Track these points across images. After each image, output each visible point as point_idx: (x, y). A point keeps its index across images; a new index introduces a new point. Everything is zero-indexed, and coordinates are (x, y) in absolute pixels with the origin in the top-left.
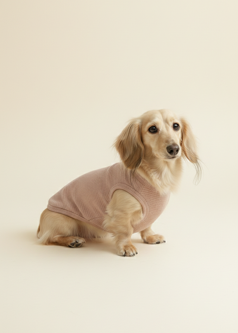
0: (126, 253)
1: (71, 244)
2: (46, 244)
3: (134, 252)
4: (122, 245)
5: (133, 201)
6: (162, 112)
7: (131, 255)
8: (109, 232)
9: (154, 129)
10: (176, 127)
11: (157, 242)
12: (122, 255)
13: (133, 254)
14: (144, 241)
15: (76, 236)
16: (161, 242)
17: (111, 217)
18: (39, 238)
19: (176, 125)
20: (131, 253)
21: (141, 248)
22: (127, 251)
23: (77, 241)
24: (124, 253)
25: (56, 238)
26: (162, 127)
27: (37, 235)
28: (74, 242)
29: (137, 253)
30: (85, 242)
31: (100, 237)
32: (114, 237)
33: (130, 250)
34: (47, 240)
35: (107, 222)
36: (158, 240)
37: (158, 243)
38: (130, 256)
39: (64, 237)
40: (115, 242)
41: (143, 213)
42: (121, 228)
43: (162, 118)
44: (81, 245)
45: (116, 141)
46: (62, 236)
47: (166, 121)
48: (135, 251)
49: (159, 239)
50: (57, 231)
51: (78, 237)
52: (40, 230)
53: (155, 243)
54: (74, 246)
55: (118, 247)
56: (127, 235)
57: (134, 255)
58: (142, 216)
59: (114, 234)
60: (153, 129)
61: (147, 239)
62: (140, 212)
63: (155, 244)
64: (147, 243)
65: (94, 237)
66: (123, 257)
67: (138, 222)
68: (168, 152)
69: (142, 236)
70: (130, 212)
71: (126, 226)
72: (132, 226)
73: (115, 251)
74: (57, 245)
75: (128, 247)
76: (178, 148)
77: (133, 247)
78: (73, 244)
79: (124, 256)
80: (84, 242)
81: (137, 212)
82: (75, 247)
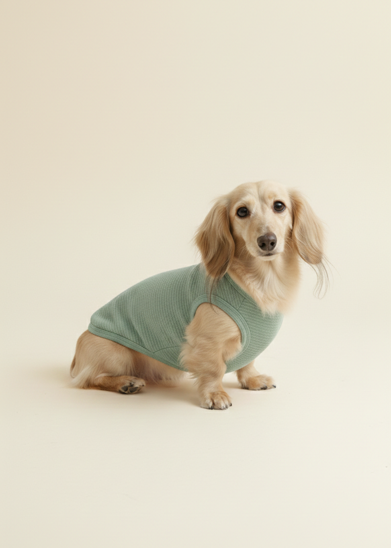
0: (214, 404)
1: (123, 388)
2: (83, 388)
3: (227, 403)
4: (207, 392)
5: (228, 322)
6: (258, 185)
7: (222, 408)
8: (187, 371)
9: (244, 212)
10: (278, 207)
11: (262, 387)
12: (207, 407)
13: (225, 406)
14: (242, 385)
15: (131, 375)
16: (268, 388)
17: (193, 347)
18: (74, 378)
19: (280, 204)
20: (223, 405)
21: (238, 396)
22: (215, 401)
23: (132, 383)
24: (211, 404)
25: (100, 377)
26: (256, 208)
27: (71, 373)
28: (127, 384)
29: (231, 405)
30: (145, 385)
31: (170, 379)
32: (195, 379)
33: (220, 398)
34: (86, 381)
35: (186, 355)
36: (264, 384)
37: (265, 388)
38: (220, 409)
39: (112, 376)
40: (197, 387)
41: (241, 342)
42: (206, 365)
43: (257, 194)
44: (139, 390)
45: (197, 233)
46: (110, 375)
47: (263, 199)
48: (229, 401)
49: (266, 382)
50: (102, 367)
51: (134, 377)
52: (76, 364)
53: (259, 388)
54: (126, 392)
55: (202, 395)
56: (215, 375)
57: (227, 407)
58: (240, 347)
59: (194, 374)
60: (242, 212)
61: (246, 381)
62: (237, 341)
63: (259, 390)
64: (247, 388)
65: (160, 379)
66: (210, 410)
67: (232, 356)
68: (259, 246)
69: (239, 377)
70: (221, 340)
71: (213, 362)
72: (225, 361)
73: (197, 401)
74: (101, 390)
75: (218, 394)
76: (274, 240)
77: (225, 395)
78: (126, 389)
79: (212, 408)
80: (143, 386)
81: (232, 341)
82: (128, 394)
